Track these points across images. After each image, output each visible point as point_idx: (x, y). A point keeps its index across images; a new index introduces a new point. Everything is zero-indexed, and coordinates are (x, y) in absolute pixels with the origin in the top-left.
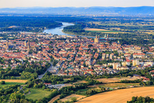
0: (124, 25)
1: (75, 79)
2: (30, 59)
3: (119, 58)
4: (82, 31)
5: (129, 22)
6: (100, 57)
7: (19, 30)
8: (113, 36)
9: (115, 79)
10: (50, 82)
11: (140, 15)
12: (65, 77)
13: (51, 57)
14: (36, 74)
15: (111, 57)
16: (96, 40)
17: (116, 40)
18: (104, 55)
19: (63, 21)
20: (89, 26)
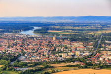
0: (75, 28)
1: (35, 64)
2: (7, 51)
3: (67, 50)
4: (45, 32)
5: (78, 26)
6: (55, 50)
7: (4, 32)
8: (66, 36)
9: (62, 64)
10: (18, 66)
11: (86, 21)
12: (29, 63)
13: (22, 50)
14: (9, 61)
15: (62, 50)
16: (54, 39)
17: (67, 38)
18: (57, 48)
19: (34, 26)
20: (52, 29)
